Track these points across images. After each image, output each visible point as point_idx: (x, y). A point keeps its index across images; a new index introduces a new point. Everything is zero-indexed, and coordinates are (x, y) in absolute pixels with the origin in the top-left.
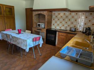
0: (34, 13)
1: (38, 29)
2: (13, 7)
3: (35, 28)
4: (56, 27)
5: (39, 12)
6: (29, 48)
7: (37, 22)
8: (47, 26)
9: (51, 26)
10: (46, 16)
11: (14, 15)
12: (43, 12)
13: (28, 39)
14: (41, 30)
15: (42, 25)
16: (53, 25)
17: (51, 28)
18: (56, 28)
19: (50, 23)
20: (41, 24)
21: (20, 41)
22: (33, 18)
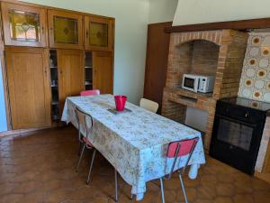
0: (176, 39)
1: (183, 97)
2: (113, 19)
3: (173, 91)
4: (257, 95)
5: (196, 35)
6: (147, 183)
7: (182, 69)
8: (223, 88)
9: (238, 87)
10: (223, 50)
11: (113, 47)
12: (212, 32)
13: (145, 142)
14: (195, 100)
15: (202, 84)
16: (249, 83)
17: (236, 97)
18: (259, 98)
19: (233, 76)
20: (196, 78)
21: (115, 144)
22: (171, 56)
